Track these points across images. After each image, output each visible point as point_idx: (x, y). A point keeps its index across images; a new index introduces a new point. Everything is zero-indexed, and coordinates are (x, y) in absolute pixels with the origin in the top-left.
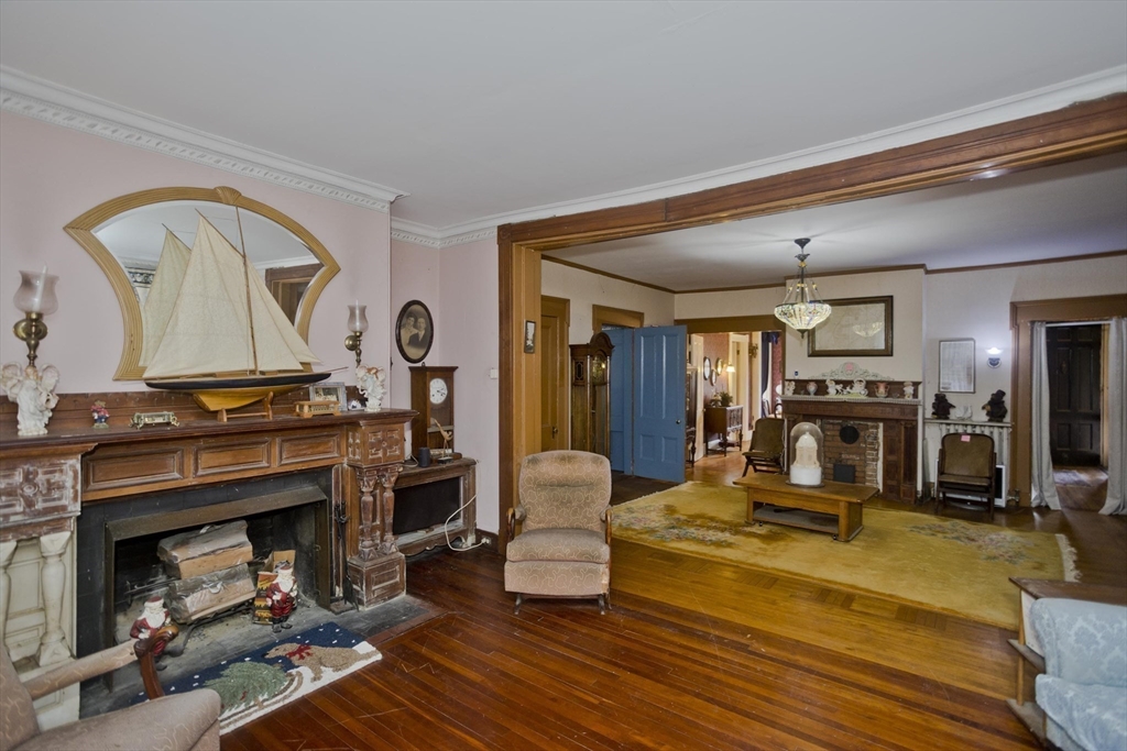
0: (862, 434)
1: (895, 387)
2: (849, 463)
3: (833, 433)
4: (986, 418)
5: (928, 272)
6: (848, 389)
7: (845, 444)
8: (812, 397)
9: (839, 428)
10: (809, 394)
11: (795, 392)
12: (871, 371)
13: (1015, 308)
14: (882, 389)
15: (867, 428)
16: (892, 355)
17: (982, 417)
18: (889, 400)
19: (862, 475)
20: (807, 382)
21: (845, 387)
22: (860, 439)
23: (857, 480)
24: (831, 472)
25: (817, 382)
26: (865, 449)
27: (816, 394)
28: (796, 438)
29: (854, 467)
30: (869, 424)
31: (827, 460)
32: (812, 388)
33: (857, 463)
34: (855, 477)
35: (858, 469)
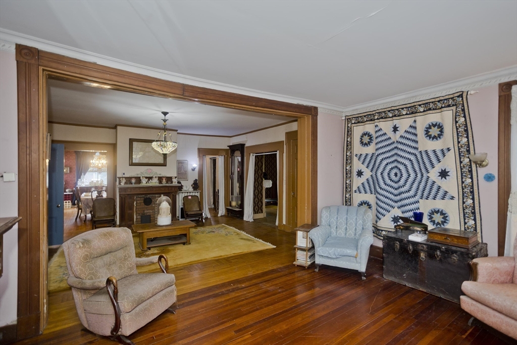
0: (153, 200)
1: (169, 179)
2: (148, 214)
3: (140, 202)
4: (193, 189)
5: (178, 133)
6: (151, 180)
7: (146, 206)
8: (134, 185)
9: (143, 199)
10: (132, 184)
11: (126, 183)
12: (158, 173)
13: (199, 150)
14: (164, 180)
15: (155, 197)
16: (166, 166)
17: (191, 189)
18: (167, 185)
19: (153, 218)
20: (131, 178)
21: (149, 180)
22: (152, 203)
23: (151, 221)
24: (140, 220)
25: (135, 178)
26: (154, 207)
27: (135, 184)
28: (159, 205)
29: (150, 215)
30: (156, 195)
31: (138, 215)
32: (133, 181)
33: (151, 214)
34: (150, 220)
35: (152, 216)
